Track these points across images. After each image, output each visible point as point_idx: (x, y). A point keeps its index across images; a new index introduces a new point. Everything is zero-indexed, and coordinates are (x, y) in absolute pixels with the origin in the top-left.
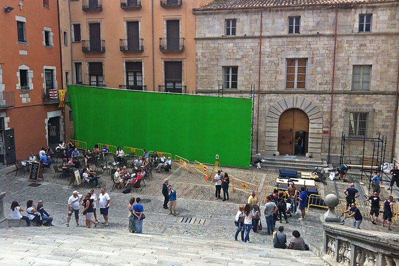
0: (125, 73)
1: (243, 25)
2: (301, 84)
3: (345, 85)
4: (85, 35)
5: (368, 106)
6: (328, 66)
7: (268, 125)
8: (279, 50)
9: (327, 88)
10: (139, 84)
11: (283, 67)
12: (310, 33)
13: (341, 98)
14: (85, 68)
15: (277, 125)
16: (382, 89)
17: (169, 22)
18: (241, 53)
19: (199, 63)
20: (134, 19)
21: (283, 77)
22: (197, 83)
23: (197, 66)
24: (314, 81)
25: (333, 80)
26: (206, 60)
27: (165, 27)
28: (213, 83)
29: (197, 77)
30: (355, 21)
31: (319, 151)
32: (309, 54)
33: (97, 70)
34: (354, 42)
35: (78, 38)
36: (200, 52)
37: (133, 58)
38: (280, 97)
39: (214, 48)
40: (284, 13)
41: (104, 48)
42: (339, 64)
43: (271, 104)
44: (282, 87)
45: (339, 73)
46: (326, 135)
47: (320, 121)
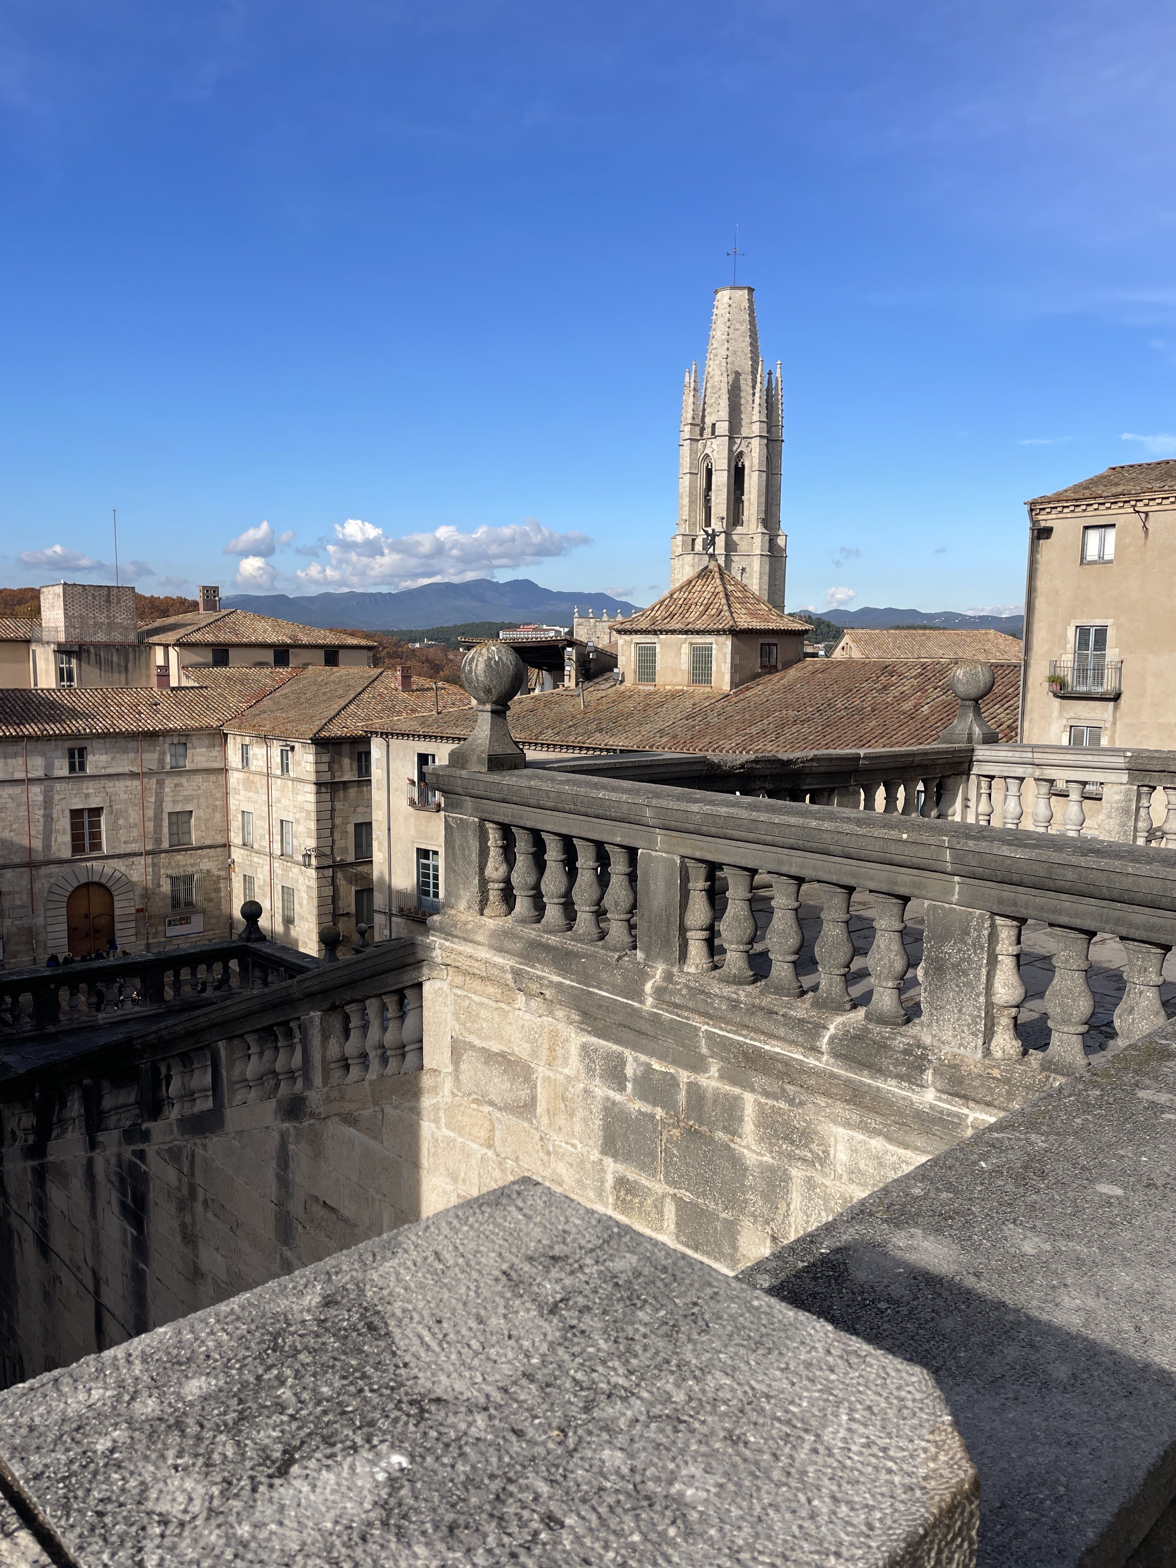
2: (96, 846)
3: (160, 841)
5: (192, 865)
6: (135, 817)
7: (49, 913)
8: (58, 797)
9: (137, 847)
11: (66, 823)
12: (103, 772)
13: (157, 859)
15: (64, 911)
16: (208, 842)
21: (66, 838)
24: (116, 839)
25: (144, 836)
30: (165, 753)
31: (133, 939)
32: (105, 802)
34: (166, 782)
38: (66, 868)
40: (60, 743)
42: (150, 813)
43: (52, 880)
44: (66, 853)
45: (150, 825)
46: (141, 914)
47: (131, 895)
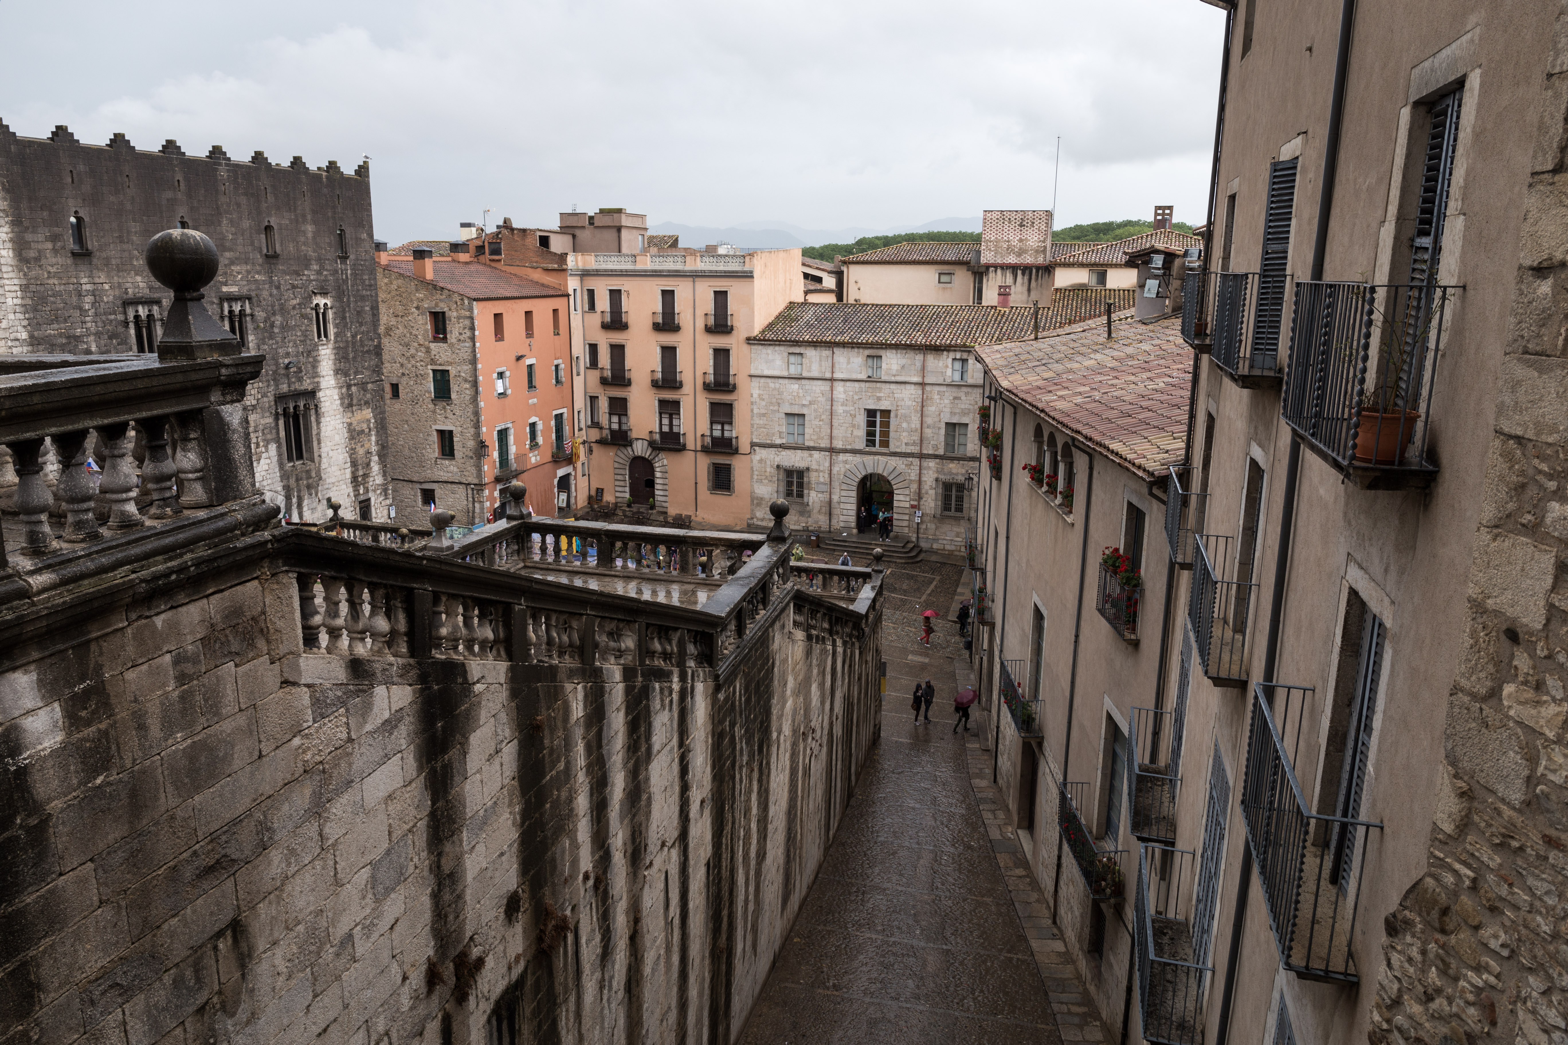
0: (657, 415)
1: (811, 362)
2: (885, 443)
3: (936, 447)
4: (604, 359)
5: (963, 475)
6: (915, 423)
7: (845, 494)
8: (856, 397)
9: (915, 449)
10: (675, 430)
11: (862, 420)
12: (893, 379)
13: (932, 464)
14: (603, 405)
15: (854, 494)
17: (717, 351)
18: (808, 398)
19: (755, 407)
20: (670, 344)
21: (861, 432)
22: (752, 433)
23: (752, 411)
24: (898, 440)
25: (921, 440)
26: (764, 403)
27: (711, 357)
28: (773, 434)
29: (752, 425)
30: (947, 367)
31: (907, 531)
32: (892, 404)
33: (619, 407)
34: (946, 394)
35: (594, 363)
36: (756, 393)
37: (669, 395)
38: (858, 459)
39: (774, 389)
40: (862, 351)
41: (629, 380)
42: (929, 421)
43: (847, 466)
44: (861, 445)
45: (928, 432)
46: (914, 511)
47: (907, 492)
